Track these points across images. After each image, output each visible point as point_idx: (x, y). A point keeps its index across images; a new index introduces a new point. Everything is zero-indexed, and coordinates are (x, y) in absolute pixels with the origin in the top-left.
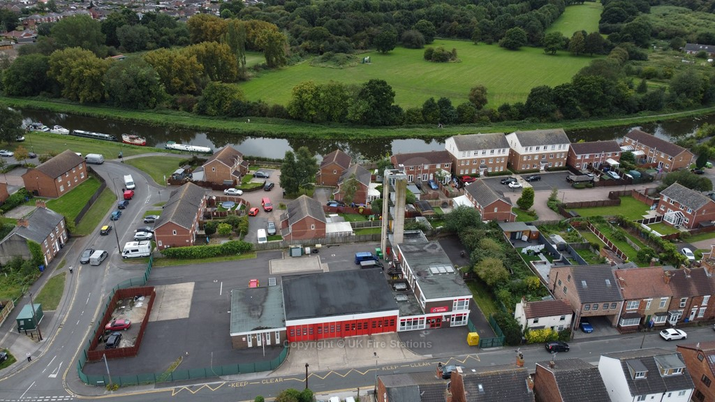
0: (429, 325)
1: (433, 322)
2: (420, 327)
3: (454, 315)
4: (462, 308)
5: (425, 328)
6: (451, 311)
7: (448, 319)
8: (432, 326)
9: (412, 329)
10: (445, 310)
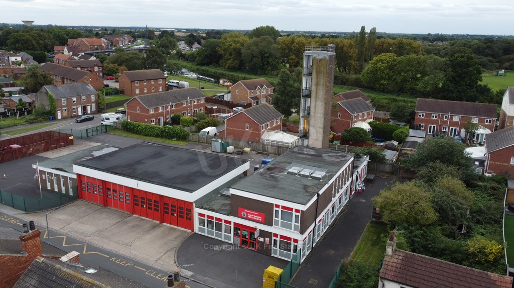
0: (238, 241)
1: (244, 236)
2: (226, 237)
3: (276, 235)
4: (289, 227)
5: (232, 242)
6: (271, 225)
7: (267, 239)
8: (244, 242)
9: (214, 237)
10: (259, 218)
